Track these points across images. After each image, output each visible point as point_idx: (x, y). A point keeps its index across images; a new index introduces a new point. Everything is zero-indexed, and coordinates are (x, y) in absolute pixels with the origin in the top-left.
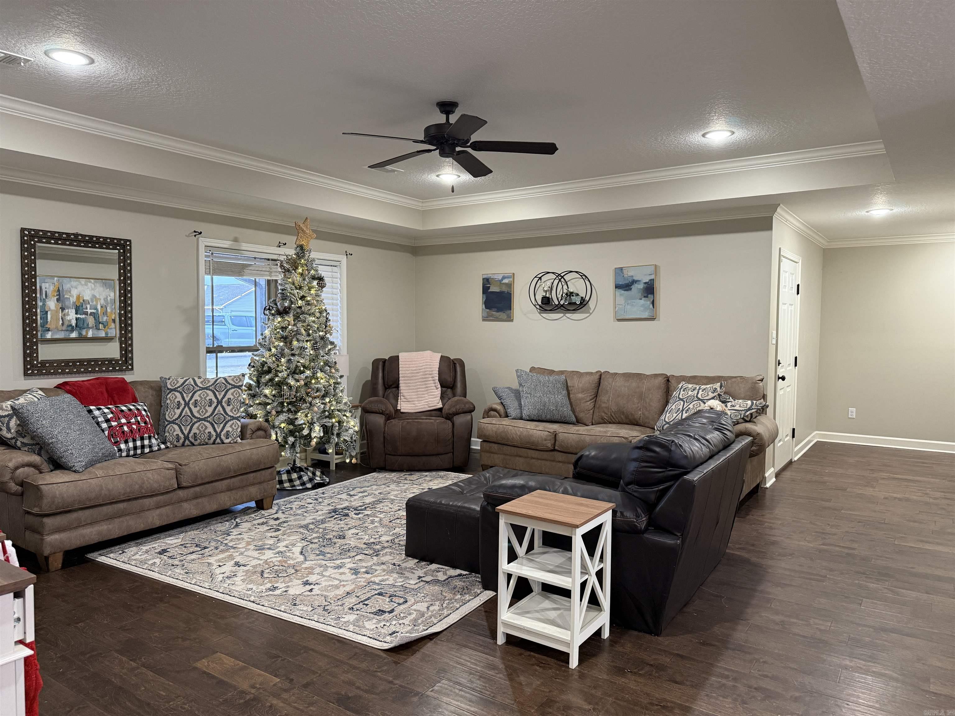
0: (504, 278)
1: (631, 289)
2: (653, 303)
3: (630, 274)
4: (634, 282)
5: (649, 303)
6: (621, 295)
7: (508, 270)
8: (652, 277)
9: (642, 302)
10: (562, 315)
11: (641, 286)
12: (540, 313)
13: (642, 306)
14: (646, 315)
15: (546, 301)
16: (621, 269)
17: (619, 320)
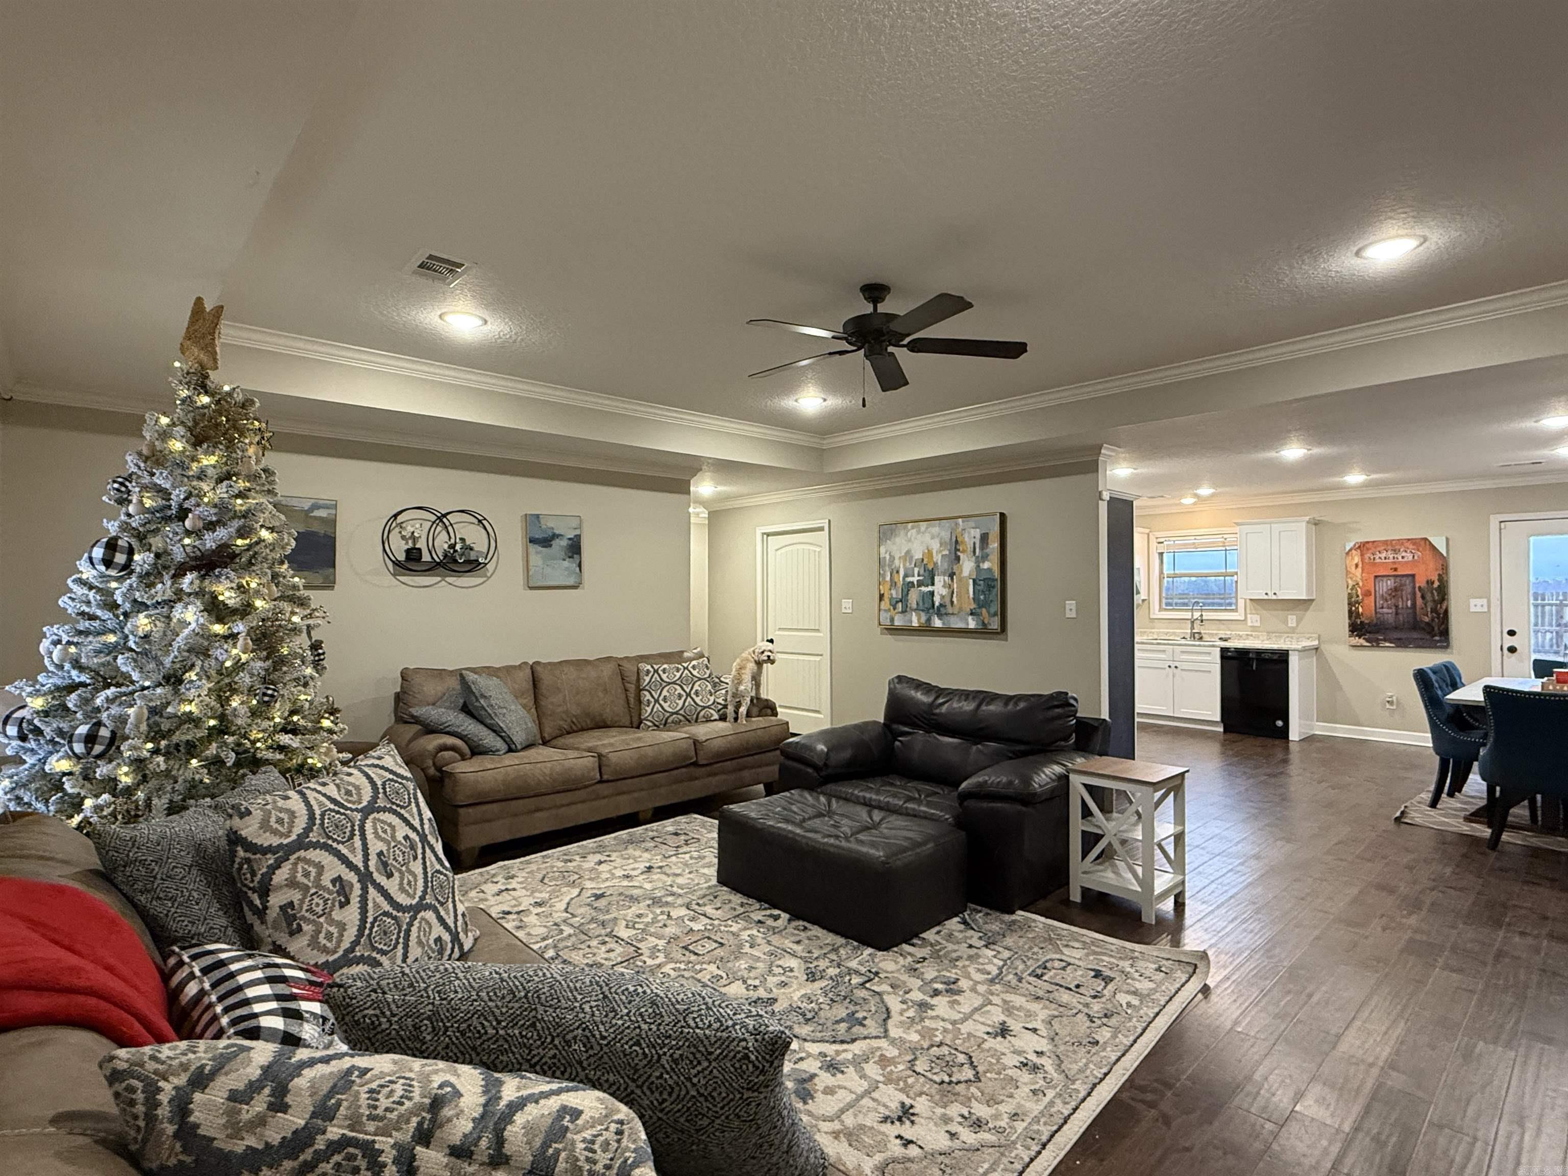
0: (315, 507)
1: (551, 546)
2: (580, 566)
3: (550, 524)
4: (555, 536)
5: (574, 566)
6: (537, 553)
7: (325, 494)
8: (577, 532)
9: (566, 564)
10: (439, 579)
11: (564, 543)
12: (394, 575)
13: (567, 569)
14: (571, 581)
15: (413, 555)
16: (538, 516)
17: (531, 588)
